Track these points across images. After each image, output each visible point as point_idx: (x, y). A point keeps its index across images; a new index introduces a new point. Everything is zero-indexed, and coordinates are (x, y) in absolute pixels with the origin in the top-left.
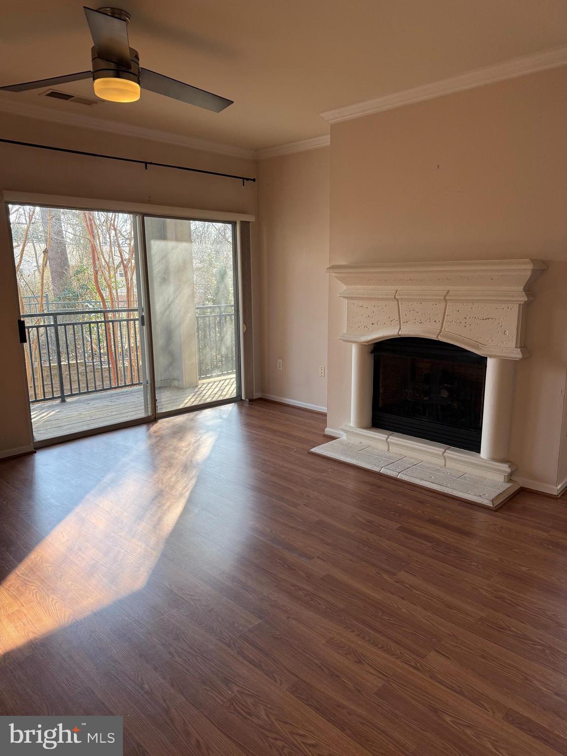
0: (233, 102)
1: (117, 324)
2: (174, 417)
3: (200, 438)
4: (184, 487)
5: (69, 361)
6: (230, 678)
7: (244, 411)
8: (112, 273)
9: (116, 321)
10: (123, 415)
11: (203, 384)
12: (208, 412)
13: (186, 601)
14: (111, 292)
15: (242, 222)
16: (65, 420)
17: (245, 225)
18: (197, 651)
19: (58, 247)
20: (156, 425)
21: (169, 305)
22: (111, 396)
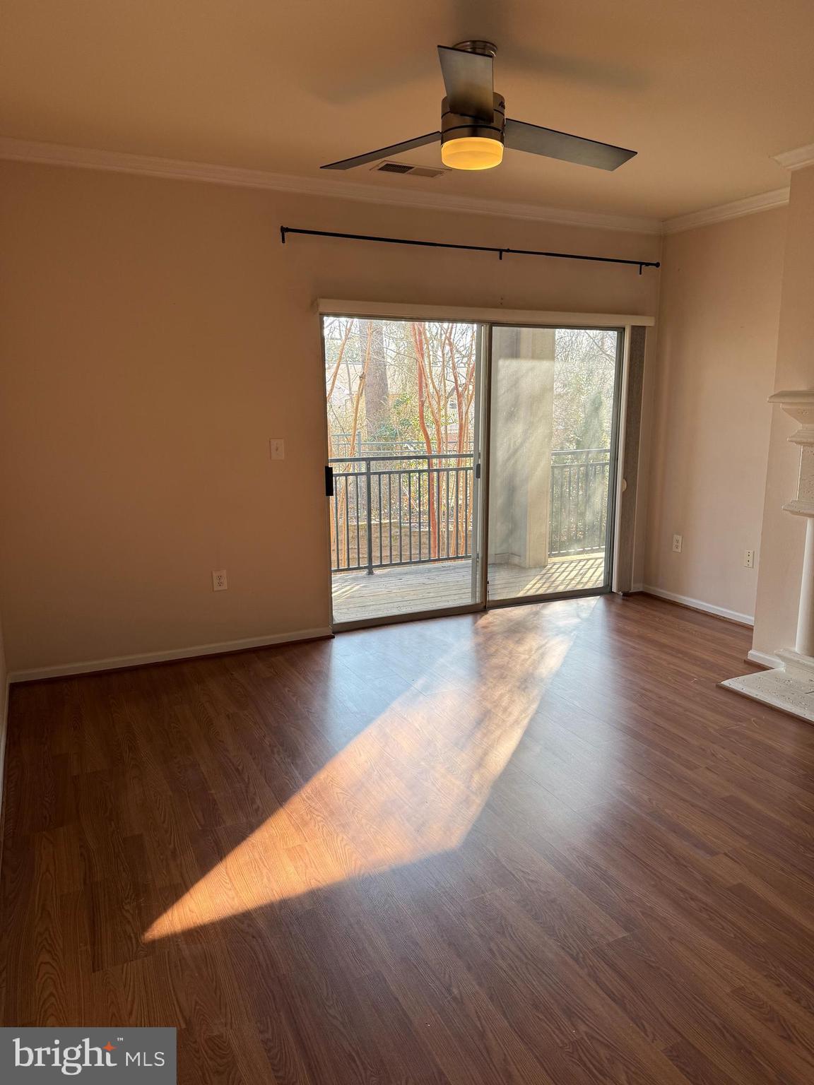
0: (636, 153)
1: (444, 475)
2: (510, 609)
3: (546, 643)
4: (520, 711)
5: (380, 519)
6: (576, 1009)
7: (614, 608)
8: (442, 403)
9: (443, 470)
10: (444, 599)
11: (555, 564)
12: (558, 606)
13: (518, 880)
14: (438, 431)
15: (633, 328)
16: (371, 598)
17: (638, 332)
18: (529, 956)
19: (377, 370)
20: (487, 616)
21: (516, 451)
22: (429, 570)
